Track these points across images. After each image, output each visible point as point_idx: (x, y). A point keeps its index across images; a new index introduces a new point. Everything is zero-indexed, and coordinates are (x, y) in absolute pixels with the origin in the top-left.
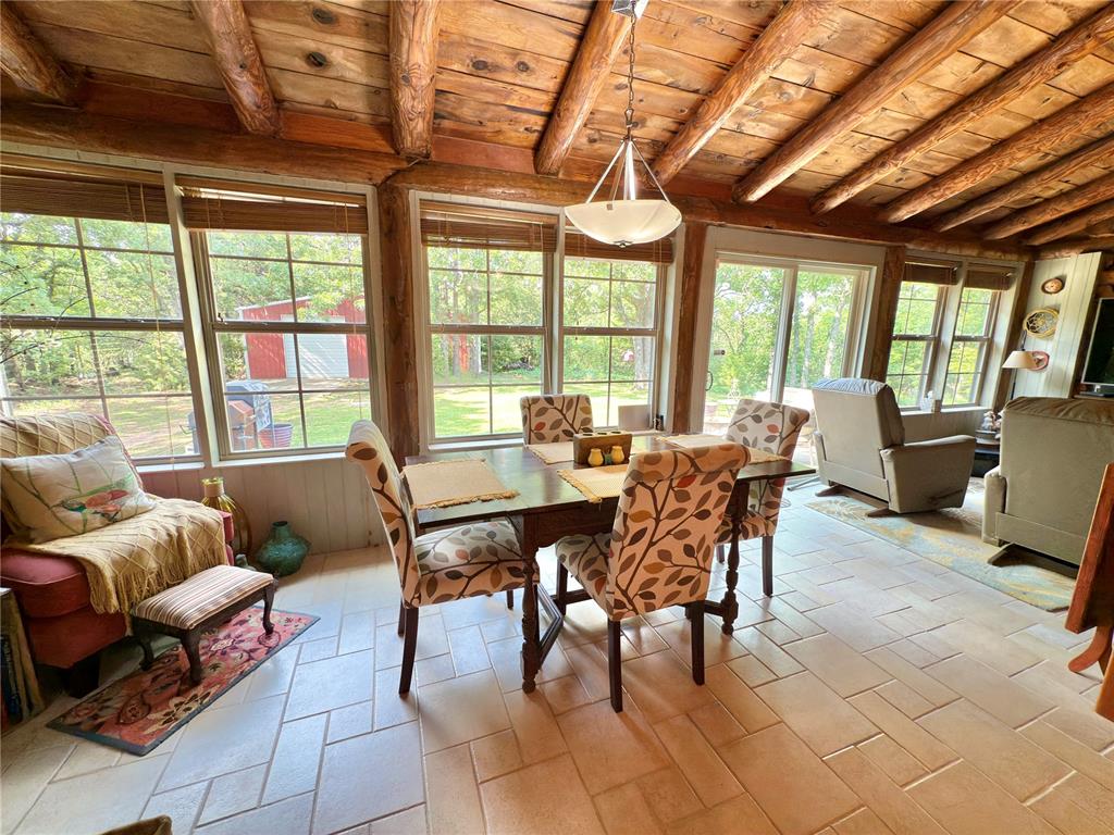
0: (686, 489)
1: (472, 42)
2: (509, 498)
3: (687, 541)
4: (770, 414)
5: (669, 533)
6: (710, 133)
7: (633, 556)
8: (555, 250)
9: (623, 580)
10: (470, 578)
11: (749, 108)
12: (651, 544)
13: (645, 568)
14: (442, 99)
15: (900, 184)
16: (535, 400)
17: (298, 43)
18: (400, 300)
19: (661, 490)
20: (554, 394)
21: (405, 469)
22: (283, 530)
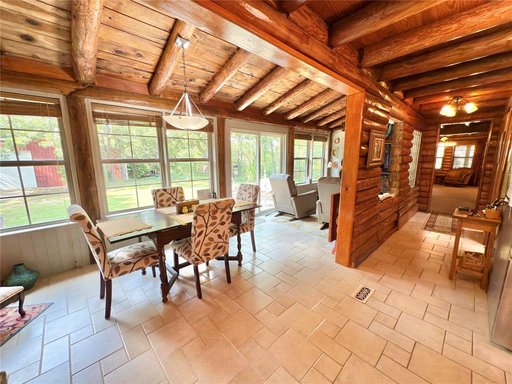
0: (216, 215)
1: (114, 44)
2: (149, 228)
3: (218, 233)
4: (249, 188)
5: (211, 231)
6: (220, 87)
7: (200, 241)
8: (162, 126)
9: (197, 251)
10: (135, 263)
11: (233, 80)
12: (205, 236)
13: (204, 245)
14: (100, 62)
15: (288, 107)
16: (158, 191)
17: (17, 30)
18: (84, 149)
19: (206, 216)
20: (167, 187)
21: (97, 225)
22: (21, 267)
